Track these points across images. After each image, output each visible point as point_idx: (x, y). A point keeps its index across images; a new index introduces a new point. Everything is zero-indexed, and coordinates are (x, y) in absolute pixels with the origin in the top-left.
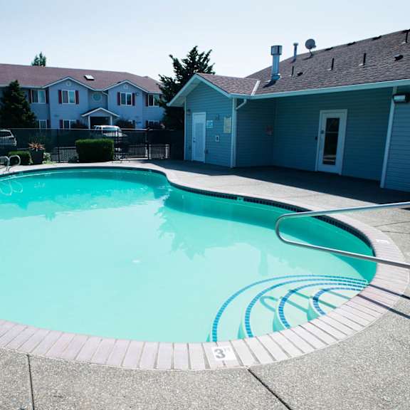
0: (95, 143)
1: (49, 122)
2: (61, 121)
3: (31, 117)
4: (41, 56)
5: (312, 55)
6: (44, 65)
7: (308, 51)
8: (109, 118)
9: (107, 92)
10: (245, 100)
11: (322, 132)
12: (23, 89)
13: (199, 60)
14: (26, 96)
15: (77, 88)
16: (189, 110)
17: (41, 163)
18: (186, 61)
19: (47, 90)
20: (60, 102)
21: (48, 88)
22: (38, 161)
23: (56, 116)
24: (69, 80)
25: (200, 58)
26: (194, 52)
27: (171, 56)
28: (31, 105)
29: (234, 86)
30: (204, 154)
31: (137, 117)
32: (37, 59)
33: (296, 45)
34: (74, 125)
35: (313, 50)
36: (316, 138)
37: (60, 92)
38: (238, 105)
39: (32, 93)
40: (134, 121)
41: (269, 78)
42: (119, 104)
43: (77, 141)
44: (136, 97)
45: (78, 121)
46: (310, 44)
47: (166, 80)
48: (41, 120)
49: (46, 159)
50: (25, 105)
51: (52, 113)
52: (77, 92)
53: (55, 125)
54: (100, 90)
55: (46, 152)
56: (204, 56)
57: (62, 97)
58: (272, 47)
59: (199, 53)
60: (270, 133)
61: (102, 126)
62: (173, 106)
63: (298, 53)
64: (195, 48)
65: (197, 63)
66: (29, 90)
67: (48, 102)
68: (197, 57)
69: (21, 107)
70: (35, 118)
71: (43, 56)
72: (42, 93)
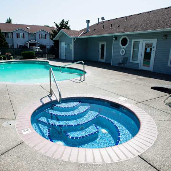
0: (28, 53)
1: (13, 45)
2: (18, 45)
3: (6, 43)
4: (9, 19)
5: (104, 22)
6: (11, 22)
7: (102, 21)
8: (36, 44)
9: (35, 34)
10: (76, 39)
11: (100, 49)
12: (3, 32)
13: (65, 24)
14: (4, 35)
15: (24, 32)
16: (60, 42)
17: (10, 60)
18: (60, 24)
19: (12, 33)
20: (17, 38)
21: (12, 32)
22: (9, 59)
23: (16, 43)
24: (20, 29)
25: (65, 23)
26: (63, 21)
27: (55, 23)
28: (6, 39)
29: (73, 34)
30: (65, 57)
31: (47, 43)
32: (8, 20)
33: (98, 19)
34: (22, 47)
35: (104, 20)
36: (99, 51)
37: (17, 33)
38: (74, 40)
39: (6, 34)
40: (46, 45)
41: (86, 31)
42: (40, 38)
43: (22, 52)
44: (46, 36)
45: (24, 45)
46: (103, 18)
47: (53, 31)
48: (10, 44)
49: (12, 58)
50: (4, 39)
51: (14, 42)
52: (24, 34)
53: (15, 47)
54: (33, 33)
55: (12, 56)
56: (66, 22)
57: (18, 36)
58: (87, 21)
59: (65, 21)
60: (86, 49)
61: (33, 47)
62: (56, 40)
63: (99, 22)
64: (63, 20)
65: (64, 25)
66: (5, 33)
67: (12, 38)
68: (64, 23)
69: (2, 39)
70: (8, 44)
71: (10, 19)
72: (10, 34)
